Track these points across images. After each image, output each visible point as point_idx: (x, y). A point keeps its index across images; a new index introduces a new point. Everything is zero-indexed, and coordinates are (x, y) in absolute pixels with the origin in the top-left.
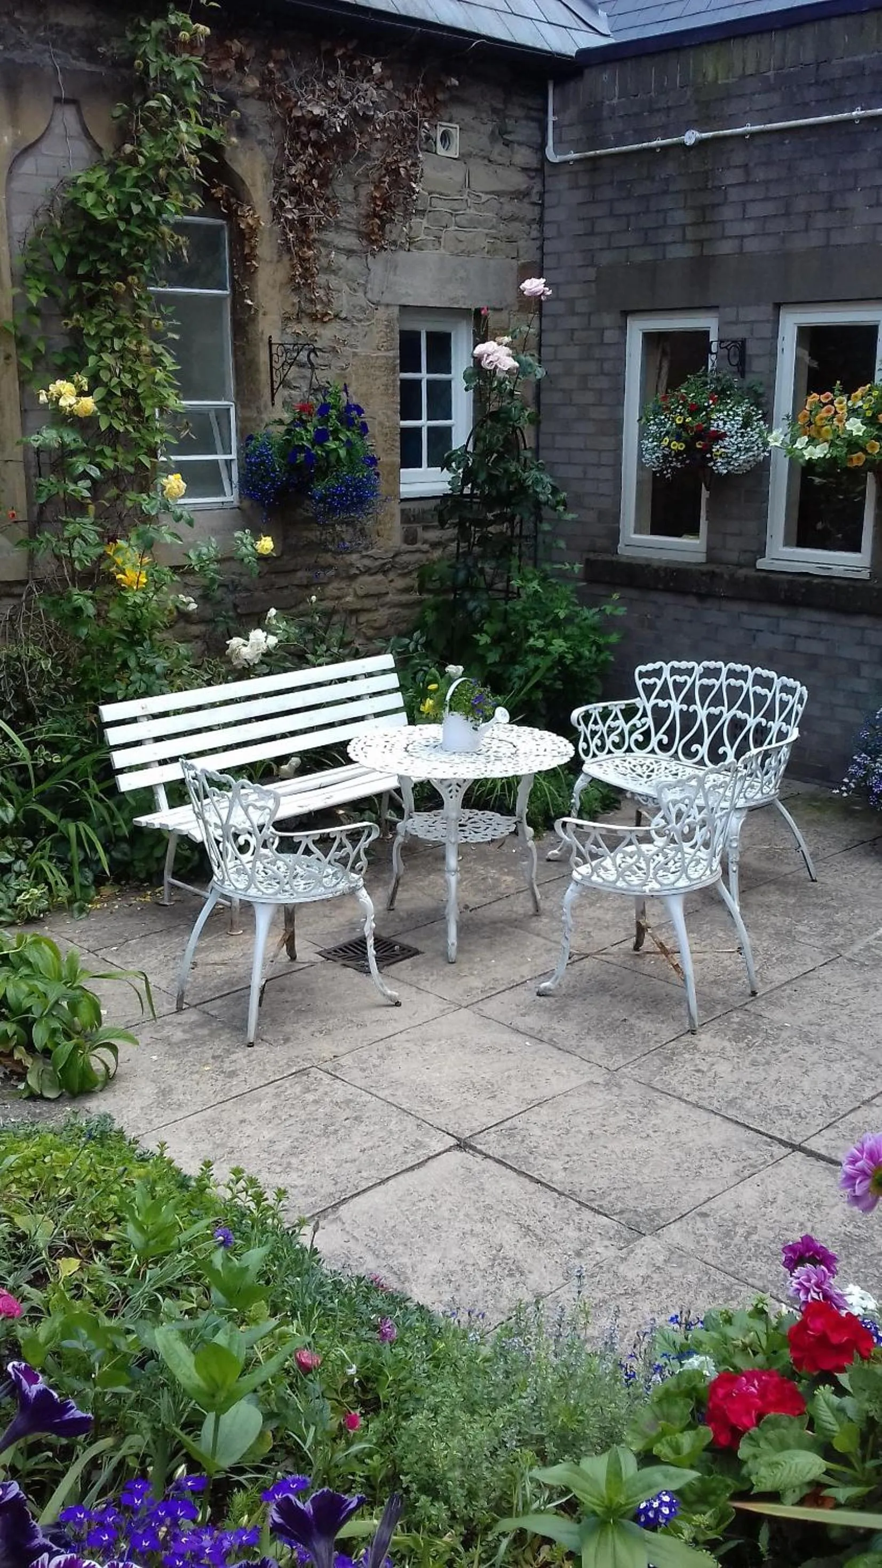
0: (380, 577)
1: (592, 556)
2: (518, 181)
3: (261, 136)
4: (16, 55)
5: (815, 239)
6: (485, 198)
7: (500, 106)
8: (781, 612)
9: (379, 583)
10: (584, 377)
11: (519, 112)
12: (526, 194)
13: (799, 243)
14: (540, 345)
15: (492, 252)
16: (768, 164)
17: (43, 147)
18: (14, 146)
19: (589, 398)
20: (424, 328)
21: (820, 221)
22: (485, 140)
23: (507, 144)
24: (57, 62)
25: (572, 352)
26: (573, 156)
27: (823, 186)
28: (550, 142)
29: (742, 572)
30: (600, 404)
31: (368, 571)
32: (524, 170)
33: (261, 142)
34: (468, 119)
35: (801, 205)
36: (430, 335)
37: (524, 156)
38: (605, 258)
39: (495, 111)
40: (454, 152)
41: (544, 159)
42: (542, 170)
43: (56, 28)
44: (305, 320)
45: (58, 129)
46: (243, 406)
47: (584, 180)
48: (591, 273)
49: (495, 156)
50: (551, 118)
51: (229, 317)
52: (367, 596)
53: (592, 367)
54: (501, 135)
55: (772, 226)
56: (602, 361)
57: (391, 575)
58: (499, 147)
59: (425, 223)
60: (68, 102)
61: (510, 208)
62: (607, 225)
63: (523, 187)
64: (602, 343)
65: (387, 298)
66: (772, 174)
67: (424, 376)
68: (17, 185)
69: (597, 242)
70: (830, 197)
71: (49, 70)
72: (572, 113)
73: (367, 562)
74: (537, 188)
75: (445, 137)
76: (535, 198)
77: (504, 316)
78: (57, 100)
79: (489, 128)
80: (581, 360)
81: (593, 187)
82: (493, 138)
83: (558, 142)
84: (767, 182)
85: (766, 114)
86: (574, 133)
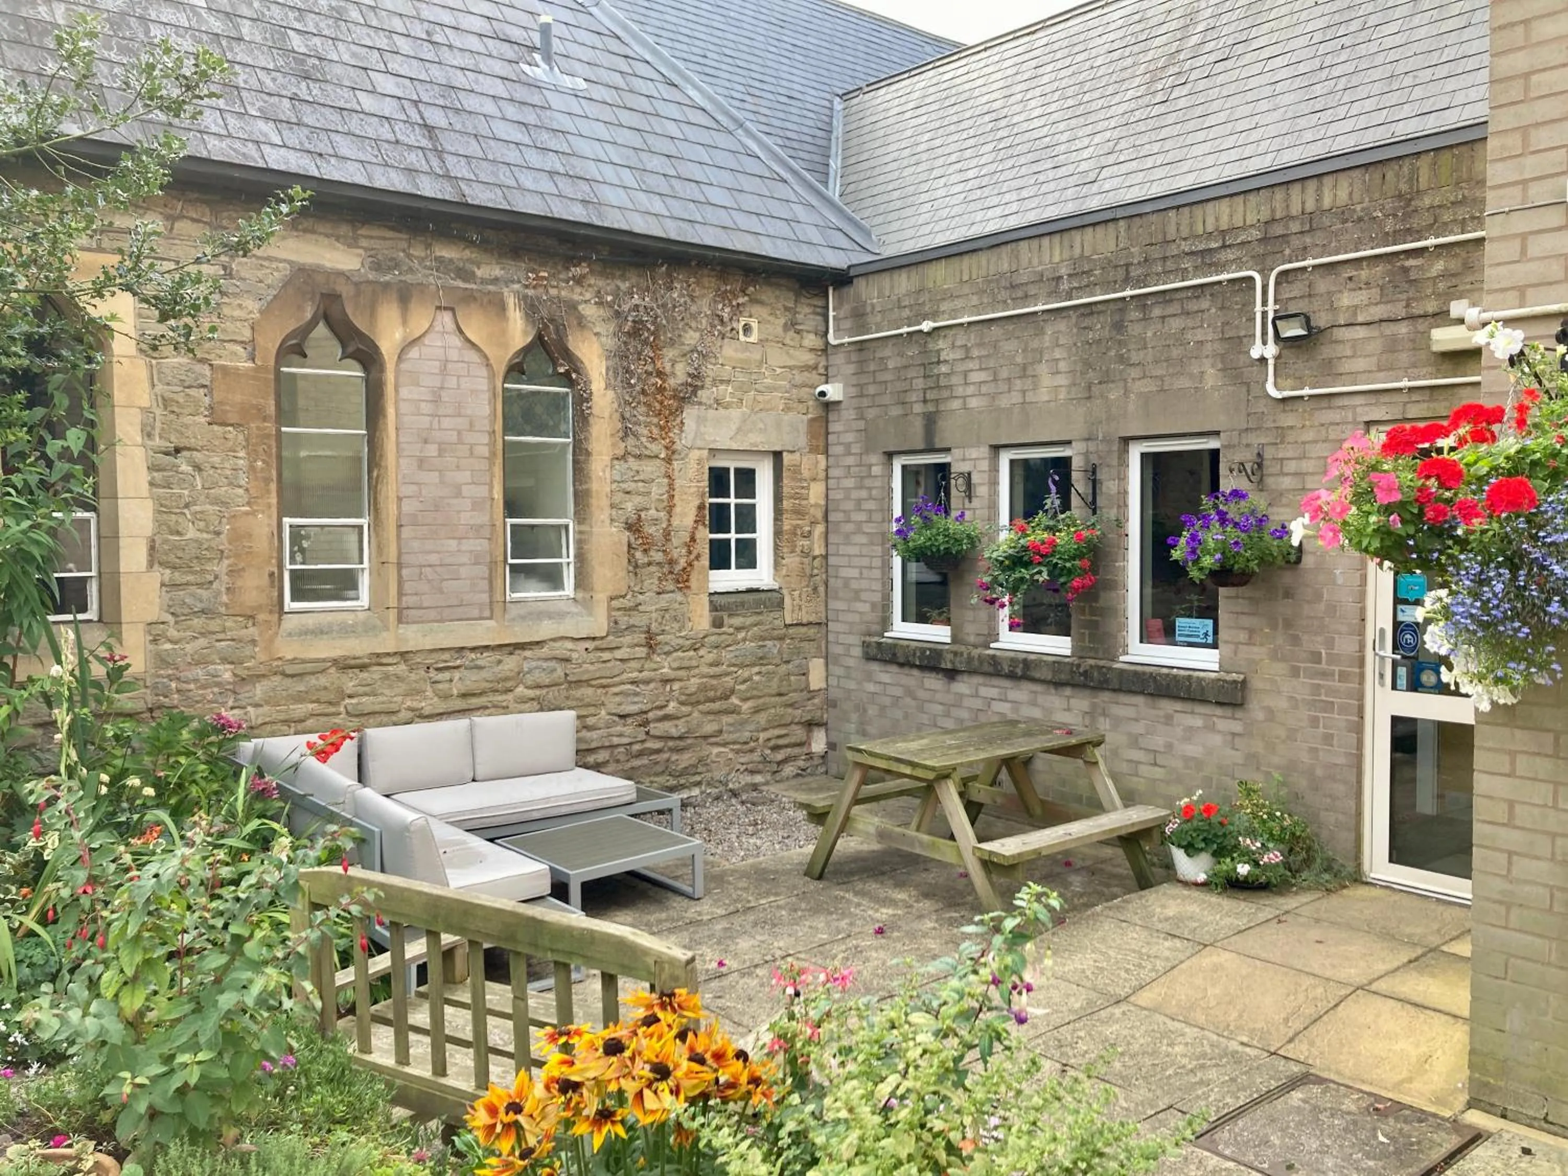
0: (692, 653)
1: (868, 639)
2: (808, 358)
3: (597, 330)
4: (409, 278)
5: (1016, 398)
6: (779, 371)
7: (791, 305)
8: (1006, 683)
9: (691, 659)
10: (859, 501)
11: (807, 310)
12: (816, 368)
13: (1004, 402)
14: (827, 478)
15: (787, 409)
16: (981, 345)
17: (427, 341)
18: (404, 339)
19: (862, 517)
20: (732, 464)
21: (1018, 384)
22: (780, 330)
23: (798, 332)
24: (439, 282)
25: (849, 483)
26: (847, 340)
27: (1019, 359)
28: (831, 331)
29: (976, 652)
30: (869, 521)
31: (680, 648)
32: (811, 350)
33: (597, 334)
34: (765, 316)
35: (1004, 373)
36: (737, 471)
37: (811, 340)
38: (871, 413)
39: (787, 309)
40: (754, 338)
41: (827, 343)
42: (826, 349)
43: (439, 260)
44: (631, 459)
45: (438, 327)
46: (579, 523)
47: (854, 357)
48: (861, 425)
49: (787, 341)
50: (831, 314)
51: (570, 457)
52: (680, 668)
53: (864, 494)
54: (792, 326)
55: (984, 389)
56: (870, 489)
57: (702, 652)
58: (791, 333)
59: (730, 389)
60: (446, 308)
61: (799, 378)
62: (872, 390)
63: (811, 363)
64: (870, 476)
65: (699, 443)
66: (984, 353)
67: (732, 501)
68: (403, 366)
69: (865, 402)
70: (1024, 368)
71: (433, 288)
72: (846, 308)
73: (681, 641)
74: (823, 363)
75: (747, 329)
76: (822, 371)
77: (797, 456)
78: (439, 308)
79: (782, 321)
80: (855, 488)
81: (861, 362)
82: (786, 328)
83: (837, 330)
84: (979, 357)
85: (977, 309)
86: (847, 324)
